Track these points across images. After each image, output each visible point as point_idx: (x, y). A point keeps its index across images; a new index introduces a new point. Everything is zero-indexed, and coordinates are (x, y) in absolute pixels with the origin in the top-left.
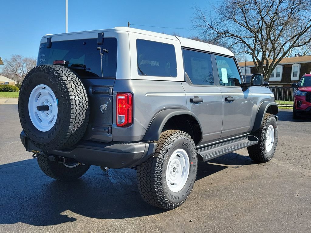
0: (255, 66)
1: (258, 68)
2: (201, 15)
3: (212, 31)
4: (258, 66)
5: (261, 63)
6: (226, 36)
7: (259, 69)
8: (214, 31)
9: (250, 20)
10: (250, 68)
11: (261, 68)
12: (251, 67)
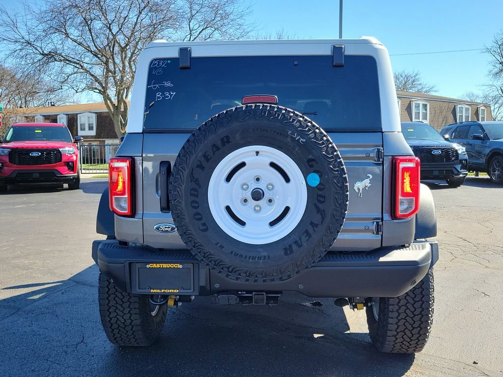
0: (107, 111)
1: (113, 115)
2: (9, 20)
3: (30, 50)
4: (113, 110)
5: (117, 108)
6: (56, 61)
7: (115, 116)
8: (34, 50)
9: (97, 37)
10: (94, 114)
11: (118, 115)
12: (96, 113)
